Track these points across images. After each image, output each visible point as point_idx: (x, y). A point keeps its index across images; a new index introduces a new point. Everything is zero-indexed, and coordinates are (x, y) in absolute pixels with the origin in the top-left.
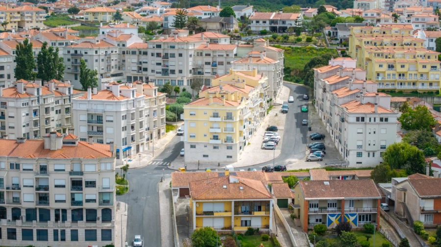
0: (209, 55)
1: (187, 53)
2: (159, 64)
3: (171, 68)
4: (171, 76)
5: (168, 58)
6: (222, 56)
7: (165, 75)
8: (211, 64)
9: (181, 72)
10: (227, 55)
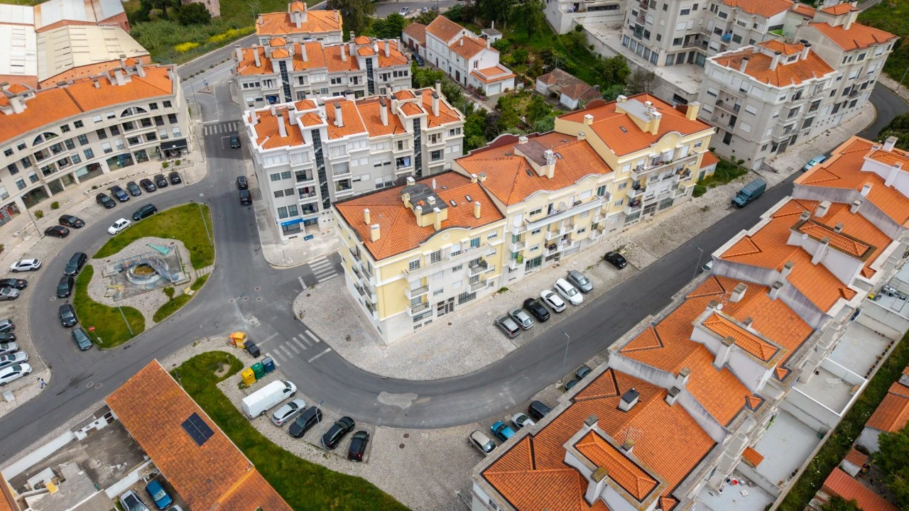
0: (724, 16)
1: (677, 6)
2: (635, 13)
3: (647, 27)
4: (644, 41)
5: (646, 9)
6: (744, 25)
7: (636, 36)
8: (723, 34)
9: (659, 38)
10: (755, 26)
